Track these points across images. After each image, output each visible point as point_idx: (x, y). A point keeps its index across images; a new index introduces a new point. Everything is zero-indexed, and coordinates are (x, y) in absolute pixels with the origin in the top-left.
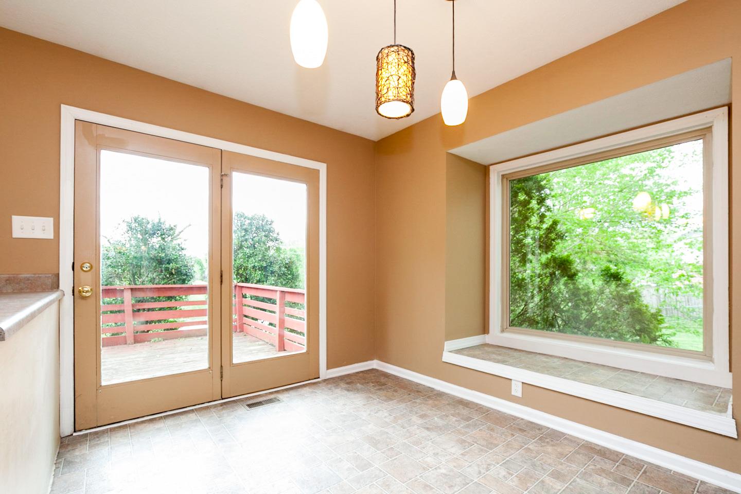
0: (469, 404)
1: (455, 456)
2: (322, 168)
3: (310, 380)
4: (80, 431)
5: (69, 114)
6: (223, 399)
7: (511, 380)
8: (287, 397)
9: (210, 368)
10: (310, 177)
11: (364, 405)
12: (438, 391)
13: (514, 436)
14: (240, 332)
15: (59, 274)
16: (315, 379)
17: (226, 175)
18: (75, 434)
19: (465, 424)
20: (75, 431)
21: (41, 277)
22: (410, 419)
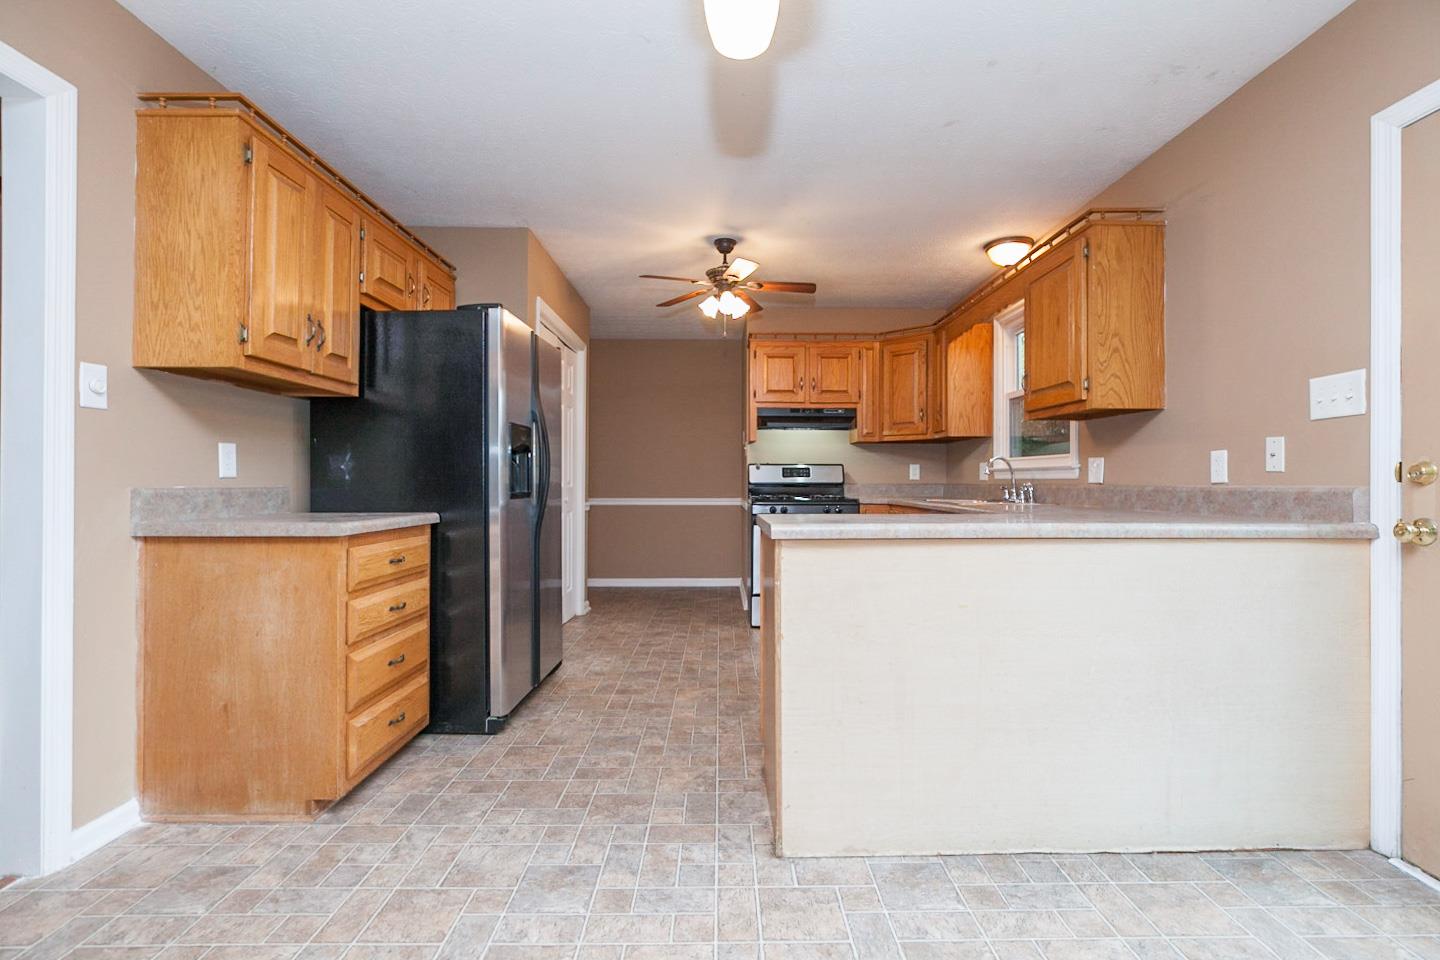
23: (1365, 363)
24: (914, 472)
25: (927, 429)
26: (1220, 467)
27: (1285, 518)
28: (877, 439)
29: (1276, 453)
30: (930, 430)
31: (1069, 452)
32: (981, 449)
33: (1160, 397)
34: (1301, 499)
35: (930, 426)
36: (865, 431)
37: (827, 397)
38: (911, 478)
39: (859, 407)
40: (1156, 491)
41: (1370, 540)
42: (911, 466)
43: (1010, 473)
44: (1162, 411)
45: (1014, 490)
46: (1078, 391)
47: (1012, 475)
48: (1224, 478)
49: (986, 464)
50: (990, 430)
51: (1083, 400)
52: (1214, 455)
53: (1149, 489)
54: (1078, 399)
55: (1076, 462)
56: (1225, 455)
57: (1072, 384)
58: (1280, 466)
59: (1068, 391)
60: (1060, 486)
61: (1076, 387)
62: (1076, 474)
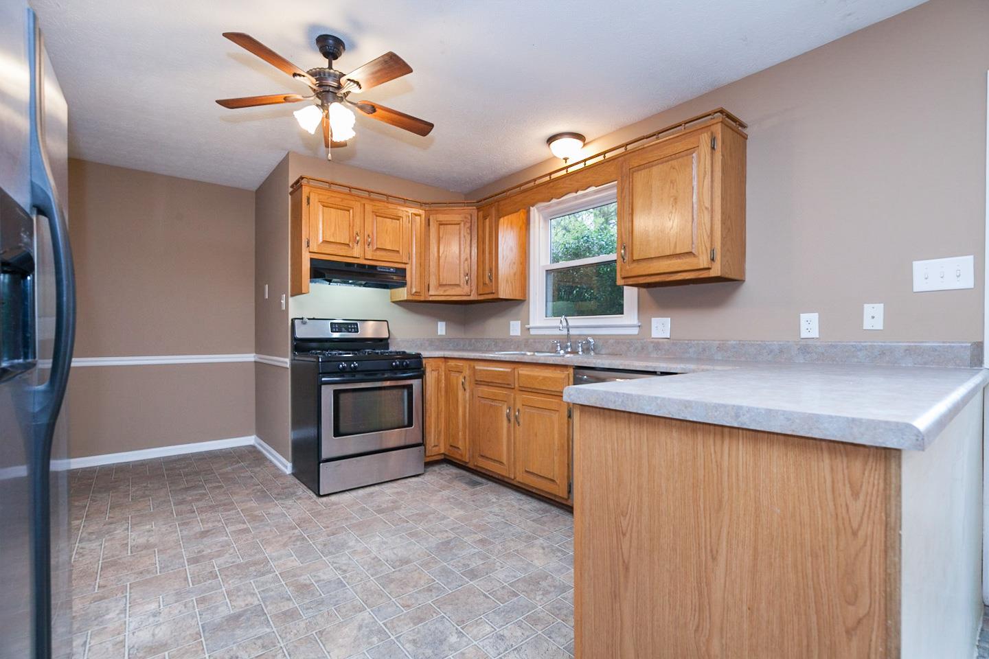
15: (982, 343)
21: (953, 347)
23: (975, 249)
24: (442, 328)
25: (471, 291)
26: (811, 326)
28: (422, 298)
29: (874, 316)
30: (473, 292)
31: (623, 314)
32: (515, 310)
33: (742, 270)
35: (474, 288)
36: (414, 290)
37: (380, 255)
38: (439, 333)
39: (408, 267)
40: (741, 344)
42: (439, 323)
43: (566, 329)
44: (744, 281)
45: (569, 344)
46: (703, 261)
47: (568, 331)
48: (815, 334)
49: (520, 322)
50: (525, 295)
51: (709, 269)
52: (804, 317)
53: (733, 342)
54: (702, 267)
55: (635, 321)
56: (814, 317)
57: (694, 254)
58: (879, 325)
59: (687, 260)
60: (619, 340)
61: (701, 258)
62: (635, 331)
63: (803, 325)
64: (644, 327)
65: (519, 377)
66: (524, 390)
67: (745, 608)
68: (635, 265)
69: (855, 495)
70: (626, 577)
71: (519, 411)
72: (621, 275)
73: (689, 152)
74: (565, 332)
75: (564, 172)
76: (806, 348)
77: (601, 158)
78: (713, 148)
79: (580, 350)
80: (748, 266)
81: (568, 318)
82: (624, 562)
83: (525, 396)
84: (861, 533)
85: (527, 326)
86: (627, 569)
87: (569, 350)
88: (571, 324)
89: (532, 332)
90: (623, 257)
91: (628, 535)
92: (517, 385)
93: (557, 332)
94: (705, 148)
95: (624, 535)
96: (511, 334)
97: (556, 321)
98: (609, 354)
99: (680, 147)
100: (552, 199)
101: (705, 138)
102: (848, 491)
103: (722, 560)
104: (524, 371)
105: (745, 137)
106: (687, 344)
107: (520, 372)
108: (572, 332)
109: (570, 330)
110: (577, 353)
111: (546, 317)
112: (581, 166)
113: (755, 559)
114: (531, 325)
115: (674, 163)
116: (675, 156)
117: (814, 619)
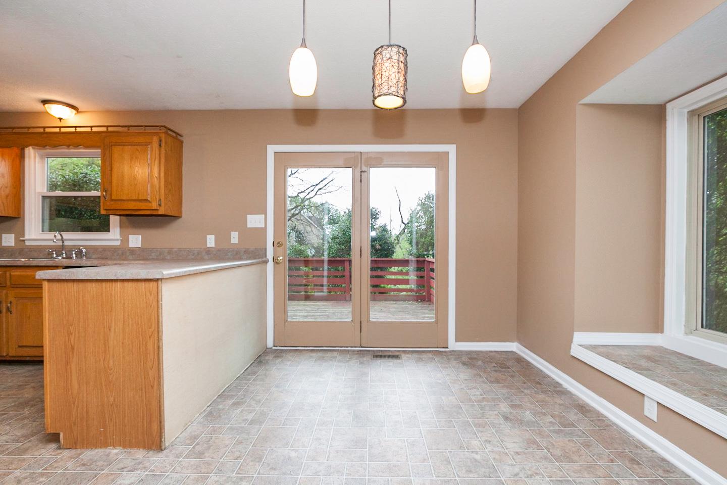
0: (589, 411)
1: (507, 451)
2: (451, 149)
3: (437, 348)
4: (276, 346)
5: (271, 149)
6: (362, 347)
7: (644, 395)
8: (407, 357)
9: (352, 321)
10: (438, 162)
11: (466, 380)
12: (564, 388)
13: (612, 462)
14: (428, 301)
15: (266, 249)
16: (443, 348)
17: (365, 172)
18: (273, 348)
19: (557, 428)
20: (274, 346)
21: (258, 250)
22: (498, 405)
23: (265, 212)
26: (211, 241)
27: (241, 259)
29: (235, 238)
31: (109, 232)
32: (7, 225)
33: (181, 212)
34: (246, 251)
40: (180, 250)
41: (267, 263)
43: (61, 241)
44: (181, 217)
45: (64, 252)
46: (154, 205)
47: (63, 242)
48: (213, 245)
49: (13, 235)
50: (19, 214)
51: (157, 210)
52: (209, 237)
53: (175, 250)
54: (154, 208)
55: (118, 237)
56: (213, 237)
57: (149, 201)
58: (236, 241)
59: (145, 204)
60: (105, 249)
61: (153, 203)
62: (118, 243)
63: (208, 241)
64: (125, 240)
65: (10, 278)
66: (14, 286)
67: (121, 343)
68: (112, 203)
69: (151, 295)
70: (73, 353)
71: (11, 303)
72: (103, 208)
73: (147, 144)
74: (60, 243)
75: (57, 130)
76: (209, 251)
77: (89, 129)
78: (160, 146)
79: (74, 255)
80: (183, 209)
81: (62, 233)
82: (72, 346)
83: (17, 291)
84: (152, 306)
85: (21, 239)
86: (73, 349)
87: (64, 255)
88: (65, 237)
89: (27, 243)
90: (104, 197)
91: (74, 334)
92: (8, 283)
93: (51, 243)
94: (155, 145)
95: (71, 334)
96: (3, 245)
97: (51, 235)
98: (98, 258)
99: (141, 139)
100: (46, 146)
101: (155, 139)
102: (149, 294)
103: (112, 329)
104: (16, 273)
105: (182, 142)
106: (151, 251)
107: (12, 273)
108: (66, 243)
109: (65, 241)
110: (71, 258)
111: (43, 231)
112: (73, 130)
113: (124, 324)
114: (27, 237)
115: (138, 147)
116: (139, 144)
117: (141, 337)
